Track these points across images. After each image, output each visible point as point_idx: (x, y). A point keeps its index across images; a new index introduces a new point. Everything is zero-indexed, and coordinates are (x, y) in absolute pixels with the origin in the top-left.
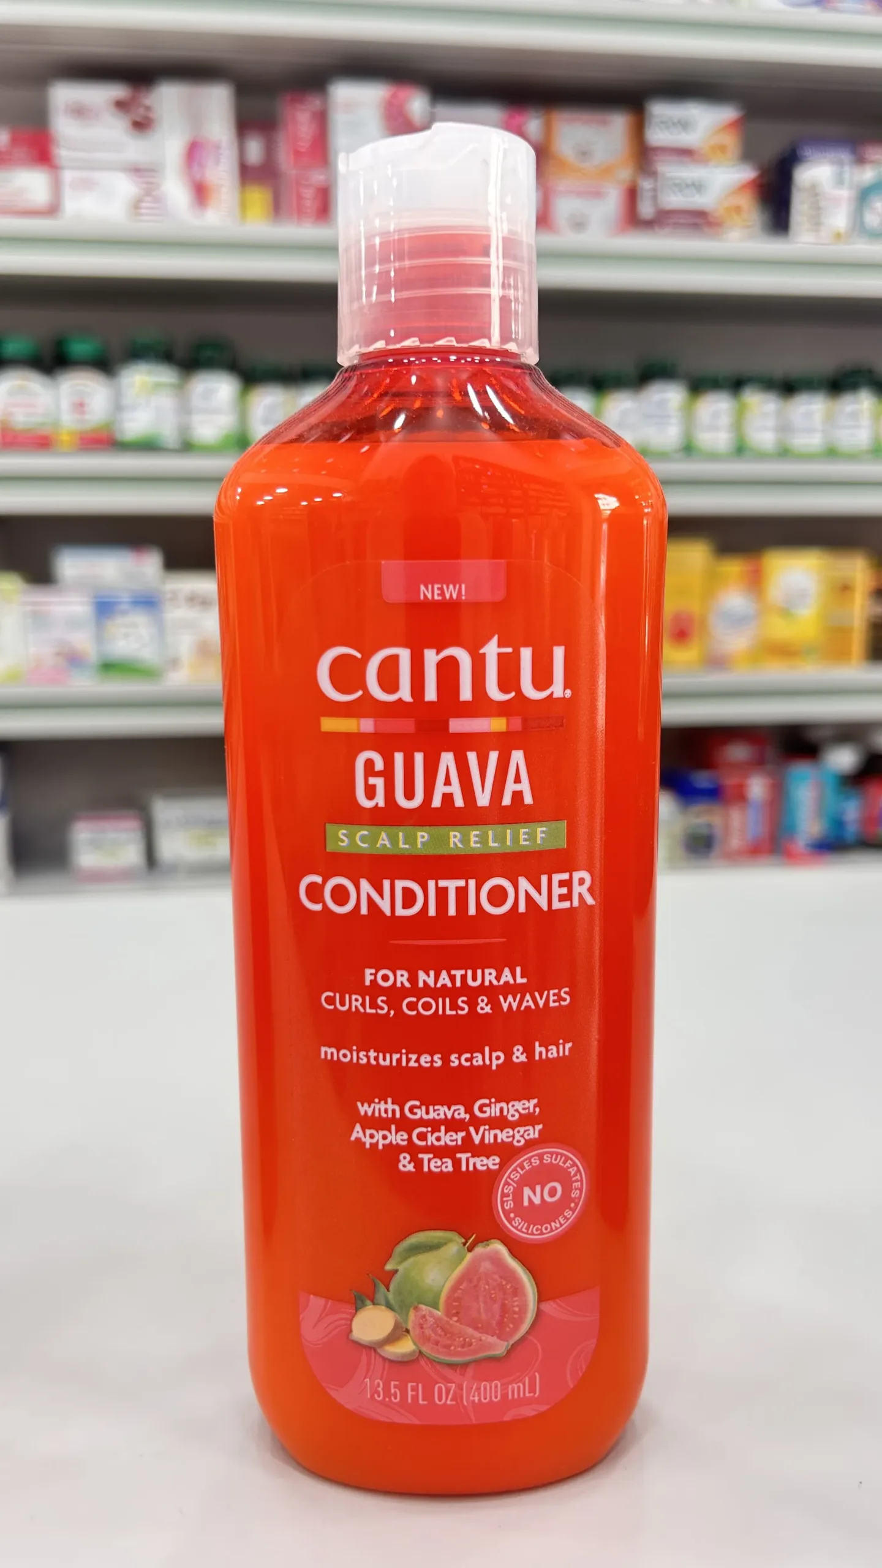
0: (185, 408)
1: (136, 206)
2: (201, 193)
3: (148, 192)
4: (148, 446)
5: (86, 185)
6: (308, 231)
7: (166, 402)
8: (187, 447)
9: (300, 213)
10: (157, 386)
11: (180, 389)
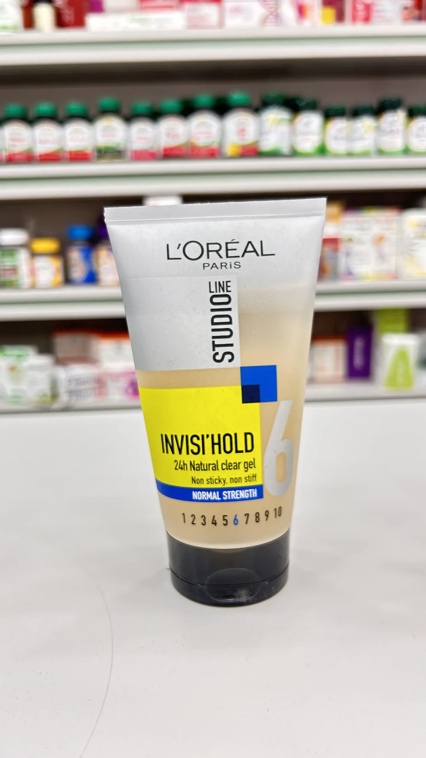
0: (293, 133)
1: (264, 21)
2: (301, 11)
3: (271, 13)
4: (274, 154)
5: (237, 10)
6: (360, 28)
7: (285, 128)
8: (294, 154)
9: (354, 19)
10: (281, 120)
11: (292, 121)
